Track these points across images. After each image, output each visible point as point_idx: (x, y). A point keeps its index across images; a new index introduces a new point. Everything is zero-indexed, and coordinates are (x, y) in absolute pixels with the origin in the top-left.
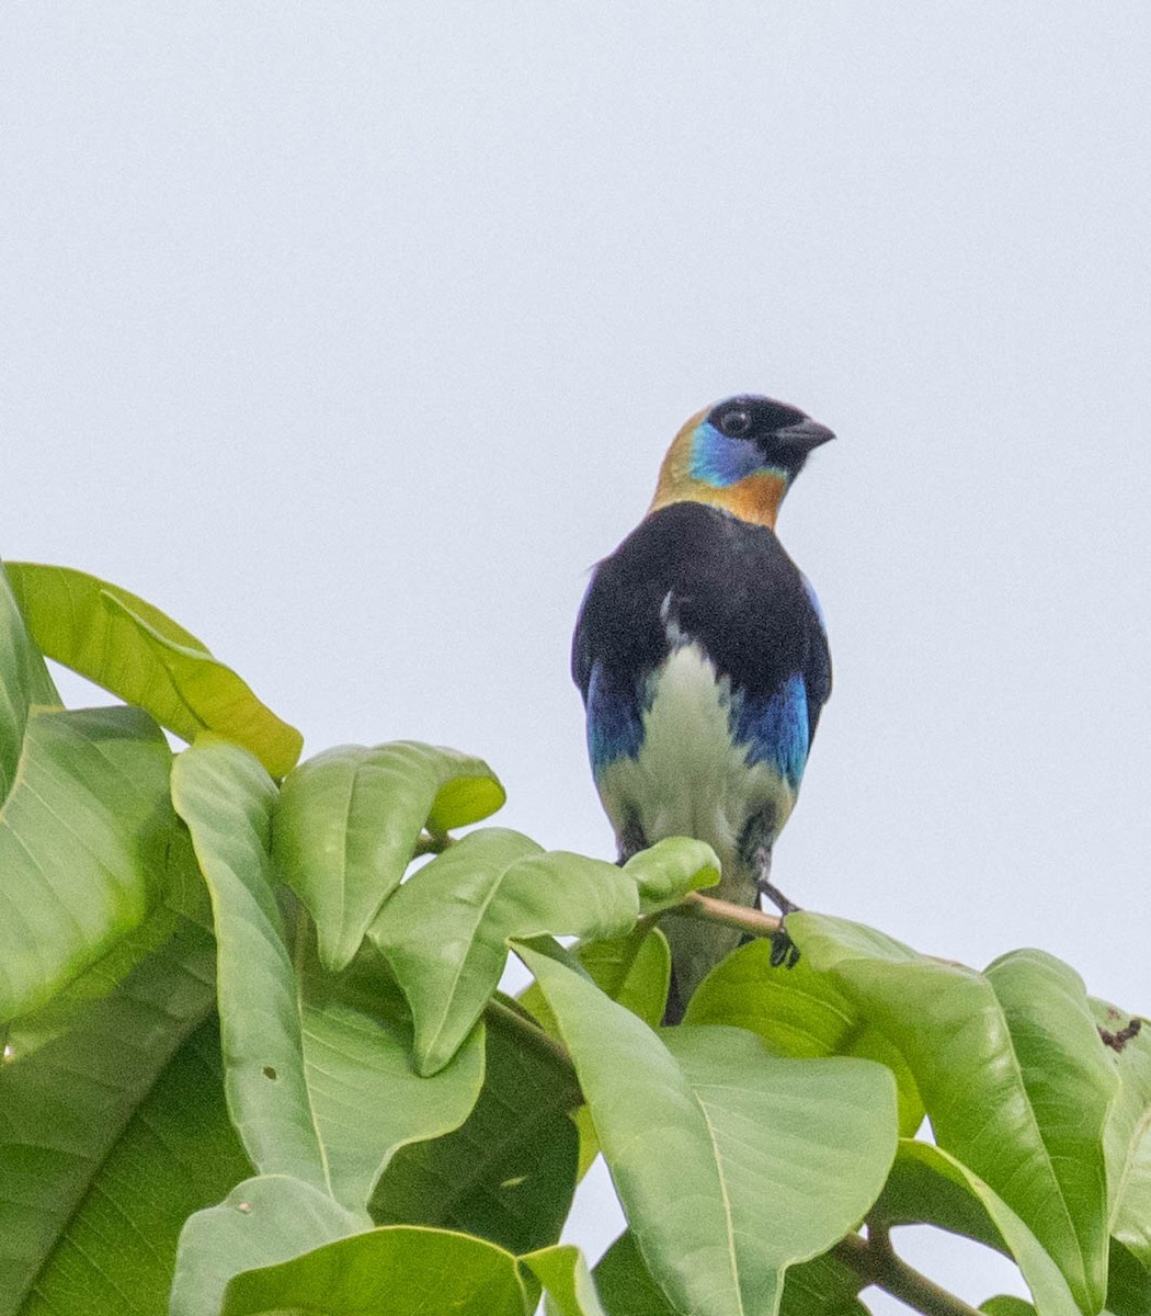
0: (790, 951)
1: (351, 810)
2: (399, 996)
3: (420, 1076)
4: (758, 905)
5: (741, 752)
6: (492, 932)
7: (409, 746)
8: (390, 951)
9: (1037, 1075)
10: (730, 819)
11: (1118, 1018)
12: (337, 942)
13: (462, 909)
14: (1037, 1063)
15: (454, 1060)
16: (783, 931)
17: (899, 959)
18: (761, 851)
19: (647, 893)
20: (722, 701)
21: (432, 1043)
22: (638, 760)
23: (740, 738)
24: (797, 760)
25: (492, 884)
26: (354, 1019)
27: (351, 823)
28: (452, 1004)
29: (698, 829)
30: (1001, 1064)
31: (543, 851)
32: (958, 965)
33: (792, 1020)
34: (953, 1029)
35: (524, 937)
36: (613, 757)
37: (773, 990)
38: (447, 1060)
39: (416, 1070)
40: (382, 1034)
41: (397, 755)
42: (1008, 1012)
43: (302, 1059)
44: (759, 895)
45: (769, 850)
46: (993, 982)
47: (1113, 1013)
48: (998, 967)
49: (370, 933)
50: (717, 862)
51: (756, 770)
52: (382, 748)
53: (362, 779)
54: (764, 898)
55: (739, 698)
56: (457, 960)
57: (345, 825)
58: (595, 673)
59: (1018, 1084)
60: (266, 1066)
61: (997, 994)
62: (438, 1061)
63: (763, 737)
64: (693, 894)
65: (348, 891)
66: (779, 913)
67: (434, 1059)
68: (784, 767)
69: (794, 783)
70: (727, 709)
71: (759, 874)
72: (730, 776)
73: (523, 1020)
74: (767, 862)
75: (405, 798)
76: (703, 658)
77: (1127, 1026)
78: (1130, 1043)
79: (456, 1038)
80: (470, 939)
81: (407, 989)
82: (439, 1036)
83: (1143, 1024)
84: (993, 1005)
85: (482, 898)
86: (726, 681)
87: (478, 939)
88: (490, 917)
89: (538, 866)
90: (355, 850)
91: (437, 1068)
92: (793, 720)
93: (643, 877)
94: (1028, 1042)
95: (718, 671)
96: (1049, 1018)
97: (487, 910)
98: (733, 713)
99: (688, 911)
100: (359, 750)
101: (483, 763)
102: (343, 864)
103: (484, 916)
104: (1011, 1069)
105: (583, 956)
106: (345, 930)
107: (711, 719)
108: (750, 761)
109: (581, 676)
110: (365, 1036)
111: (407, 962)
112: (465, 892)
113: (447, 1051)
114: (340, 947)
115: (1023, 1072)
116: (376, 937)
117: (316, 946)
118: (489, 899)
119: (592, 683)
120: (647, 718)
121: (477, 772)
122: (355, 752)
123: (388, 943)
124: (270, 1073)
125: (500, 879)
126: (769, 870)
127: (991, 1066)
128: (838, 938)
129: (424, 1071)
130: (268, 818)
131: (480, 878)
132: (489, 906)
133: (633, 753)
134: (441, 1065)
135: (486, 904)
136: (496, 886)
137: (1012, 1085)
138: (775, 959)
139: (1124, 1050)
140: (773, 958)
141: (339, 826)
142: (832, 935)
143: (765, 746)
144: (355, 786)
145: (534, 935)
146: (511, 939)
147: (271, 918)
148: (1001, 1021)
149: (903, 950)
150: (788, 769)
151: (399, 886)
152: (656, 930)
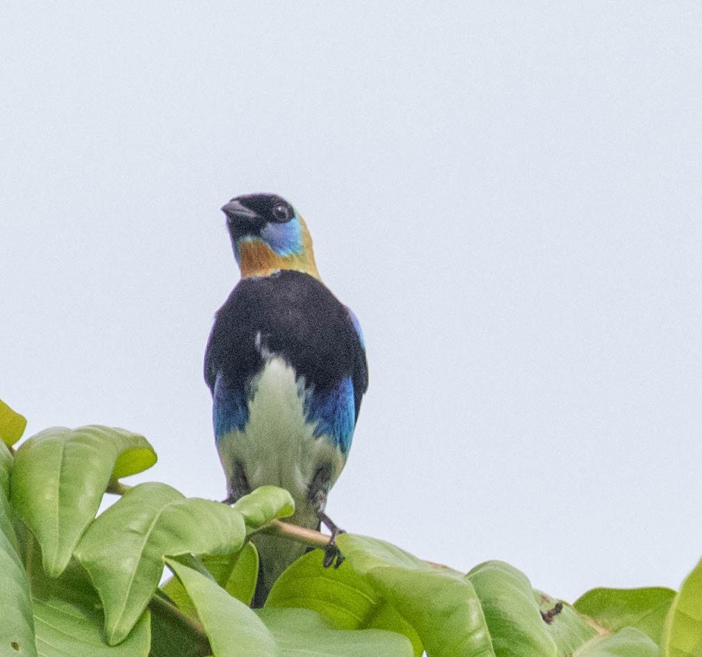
0: (336, 558)
1: (62, 471)
2: (95, 593)
3: (108, 644)
4: (318, 529)
5: (311, 428)
6: (153, 551)
7: (97, 429)
8: (88, 564)
9: (503, 643)
10: (304, 472)
11: (548, 601)
12: (55, 557)
13: (134, 536)
14: (502, 635)
15: (130, 635)
16: (332, 543)
17: (412, 567)
18: (321, 493)
19: (249, 523)
20: (299, 394)
21: (116, 624)
22: (245, 432)
23: (310, 419)
24: (346, 436)
25: (152, 520)
26: (67, 608)
27: (62, 480)
28: (129, 598)
29: (282, 481)
30: (479, 636)
31: (184, 497)
32: (445, 567)
33: (335, 601)
34: (447, 614)
35: (174, 555)
36: (229, 430)
37: (325, 582)
38: (126, 635)
39: (106, 641)
40: (83, 617)
41: (89, 435)
42: (484, 603)
43: (34, 636)
44: (320, 523)
45: (326, 492)
46: (473, 582)
47: (544, 599)
48: (476, 573)
49: (75, 553)
50: (292, 502)
51: (321, 440)
52: (79, 430)
53: (67, 452)
54: (323, 525)
55: (310, 392)
56: (130, 570)
57: (58, 482)
58: (219, 377)
59: (490, 650)
60: (13, 641)
61: (477, 592)
62: (121, 635)
63: (326, 418)
64: (275, 521)
65: (61, 525)
66: (330, 533)
67: (118, 634)
68: (338, 439)
69: (344, 450)
70: (302, 400)
71: (319, 507)
72: (304, 444)
73: (165, 602)
74: (324, 499)
75: (96, 463)
76: (287, 365)
77: (554, 607)
78: (556, 618)
79: (132, 621)
80: (139, 556)
81: (99, 589)
82: (121, 619)
83: (564, 606)
84: (474, 598)
85: (146, 530)
86: (302, 380)
87: (144, 555)
88: (152, 541)
89: (182, 508)
90: (65, 498)
91: (119, 640)
92: (345, 408)
93: (246, 513)
94: (496, 621)
95: (297, 373)
96: (510, 607)
97: (149, 538)
98: (306, 402)
99: (272, 531)
100: (66, 431)
101: (144, 439)
102: (58, 507)
103: (148, 541)
104: (486, 639)
105: (203, 560)
106: (60, 551)
107: (292, 407)
108: (317, 434)
109: (210, 380)
110: (72, 618)
111: (99, 572)
112: (135, 525)
113: (127, 628)
114: (57, 562)
115: (493, 641)
116: (79, 556)
117: (41, 561)
118: (150, 530)
119: (217, 383)
120: (251, 405)
121: (140, 444)
122: (63, 433)
123: (86, 560)
124: (15, 646)
125: (157, 516)
126: (325, 505)
127: (472, 637)
128: (373, 552)
129: (111, 642)
130: (7, 475)
131: (145, 516)
132: (150, 535)
133: (242, 427)
134: (122, 638)
135: (149, 533)
136: (155, 521)
137: (486, 650)
138: (326, 562)
139: (552, 623)
140: (325, 562)
141: (54, 482)
142: (367, 550)
143: (326, 425)
144: (64, 456)
145: (180, 553)
146: (166, 556)
147: (12, 543)
148: (478, 608)
149: (411, 558)
150: (341, 441)
151: (93, 521)
152: (250, 543)
